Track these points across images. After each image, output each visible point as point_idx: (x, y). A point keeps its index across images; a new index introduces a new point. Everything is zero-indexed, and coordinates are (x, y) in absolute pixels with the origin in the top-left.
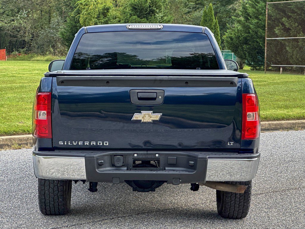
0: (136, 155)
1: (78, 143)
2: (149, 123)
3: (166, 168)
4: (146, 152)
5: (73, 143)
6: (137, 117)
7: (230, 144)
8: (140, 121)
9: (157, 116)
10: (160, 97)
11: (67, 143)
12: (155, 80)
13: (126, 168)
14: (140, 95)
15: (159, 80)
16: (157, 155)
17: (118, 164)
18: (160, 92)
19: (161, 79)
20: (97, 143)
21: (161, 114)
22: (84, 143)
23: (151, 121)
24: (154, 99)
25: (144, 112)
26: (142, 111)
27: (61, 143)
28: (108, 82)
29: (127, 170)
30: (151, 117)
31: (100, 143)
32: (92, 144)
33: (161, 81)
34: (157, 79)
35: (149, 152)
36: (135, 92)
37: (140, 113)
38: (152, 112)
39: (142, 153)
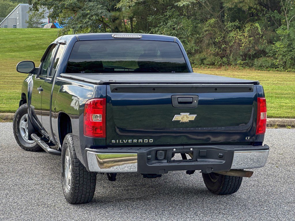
1: (128, 141)
2: (186, 123)
3: (198, 160)
4: (182, 147)
5: (123, 141)
6: (176, 118)
7: (247, 138)
8: (179, 121)
9: (193, 117)
10: (195, 101)
11: (119, 141)
12: (192, 88)
13: (166, 161)
14: (180, 100)
15: (195, 87)
16: (191, 149)
17: (161, 157)
18: (195, 97)
19: (197, 86)
20: (143, 141)
21: (196, 115)
22: (133, 141)
23: (188, 121)
24: (191, 103)
25: (182, 114)
26: (181, 113)
27: (113, 141)
28: (154, 89)
29: (167, 162)
30: (188, 118)
31: (146, 141)
32: (139, 141)
33: (197, 88)
34: (194, 86)
35: (185, 147)
36: (175, 97)
37: (180, 114)
38: (189, 113)
39: (180, 148)
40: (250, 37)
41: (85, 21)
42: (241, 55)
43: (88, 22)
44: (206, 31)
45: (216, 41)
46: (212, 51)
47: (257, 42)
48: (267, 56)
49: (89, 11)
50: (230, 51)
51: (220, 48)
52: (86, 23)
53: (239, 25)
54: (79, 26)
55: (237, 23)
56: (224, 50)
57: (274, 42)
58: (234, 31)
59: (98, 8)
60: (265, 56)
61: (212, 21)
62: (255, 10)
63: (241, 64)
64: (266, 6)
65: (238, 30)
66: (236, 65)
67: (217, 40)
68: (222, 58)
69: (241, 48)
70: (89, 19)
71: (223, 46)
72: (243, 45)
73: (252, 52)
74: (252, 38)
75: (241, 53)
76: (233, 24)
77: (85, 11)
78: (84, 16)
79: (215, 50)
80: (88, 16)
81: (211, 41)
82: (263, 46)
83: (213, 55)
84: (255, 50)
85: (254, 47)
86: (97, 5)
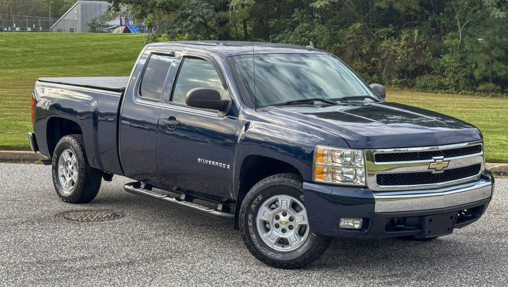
40: (409, 47)
41: (185, 24)
42: (397, 72)
43: (190, 25)
44: (349, 39)
45: (363, 52)
46: (358, 66)
47: (418, 54)
48: (433, 74)
49: (190, 11)
50: (383, 65)
51: (368, 61)
52: (186, 26)
53: (394, 31)
54: (177, 30)
55: (390, 29)
56: (374, 64)
57: (441, 56)
58: (387, 39)
59: (203, 7)
60: (429, 73)
62: (413, 13)
63: (398, 84)
64: (428, 7)
65: (393, 38)
66: (390, 84)
67: (364, 51)
68: (372, 76)
69: (396, 61)
70: (191, 21)
71: (373, 59)
72: (399, 58)
73: (411, 68)
74: (412, 49)
75: (396, 69)
76: (386, 29)
77: (184, 11)
78: (185, 17)
79: (362, 64)
80: (190, 18)
81: (356, 53)
82: (426, 59)
83: (359, 71)
84: (416, 65)
85: (413, 60)
86: (201, 3)
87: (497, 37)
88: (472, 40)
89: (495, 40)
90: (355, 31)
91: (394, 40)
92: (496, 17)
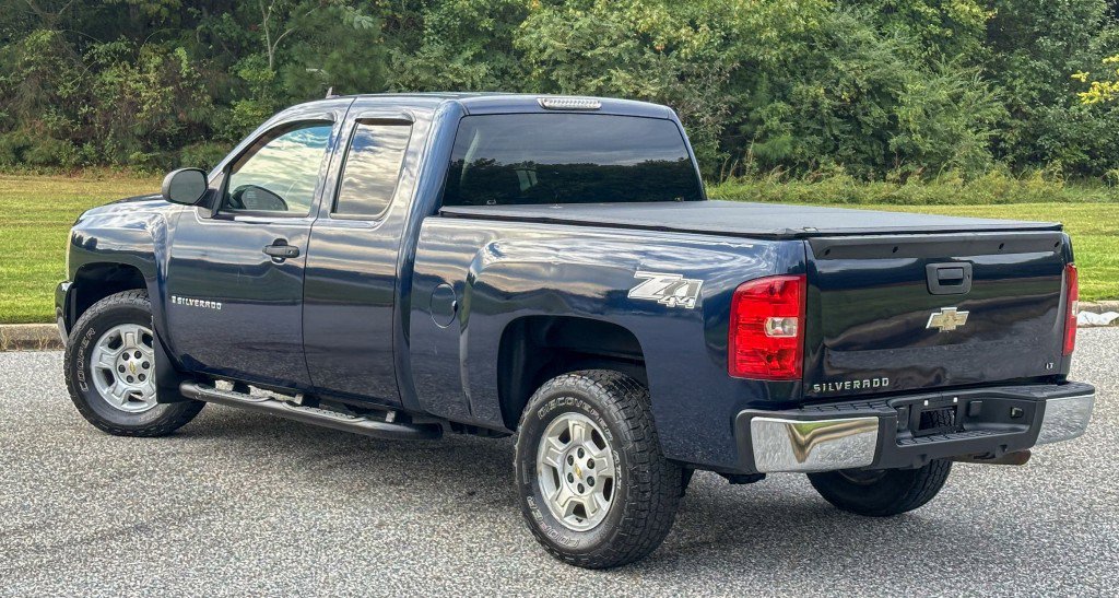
0: (926, 403)
1: (843, 386)
2: (951, 332)
3: (965, 427)
5: (835, 387)
6: (934, 320)
9: (962, 318)
10: (967, 277)
11: (827, 387)
12: (964, 242)
16: (956, 400)
18: (967, 267)
20: (871, 383)
21: (968, 312)
22: (852, 385)
23: (954, 328)
24: (957, 281)
25: (945, 310)
26: (942, 309)
27: (817, 387)
29: (912, 437)
30: (955, 320)
31: (876, 383)
32: (864, 385)
33: (971, 242)
36: (933, 269)
38: (957, 308)
39: (935, 398)
40: (164, 84)
42: (139, 137)
44: (28, 64)
45: (58, 93)
46: (50, 125)
47: (182, 98)
48: (217, 141)
50: (106, 123)
51: (72, 115)
53: (129, 50)
55: (121, 45)
56: (85, 120)
57: (233, 102)
58: (117, 65)
60: (208, 138)
61: (45, 36)
63: (140, 162)
65: (127, 64)
66: (124, 163)
67: (61, 91)
68: (81, 146)
69: (138, 115)
71: (84, 110)
72: (145, 107)
73: (171, 128)
74: (171, 88)
75: (139, 131)
76: (111, 46)
79: (59, 119)
81: (43, 96)
82: (202, 112)
83: (52, 136)
84: (178, 122)
85: (173, 113)
87: (351, 66)
88: (298, 71)
89: (347, 72)
90: (39, 48)
91: (128, 67)
92: (356, 26)
